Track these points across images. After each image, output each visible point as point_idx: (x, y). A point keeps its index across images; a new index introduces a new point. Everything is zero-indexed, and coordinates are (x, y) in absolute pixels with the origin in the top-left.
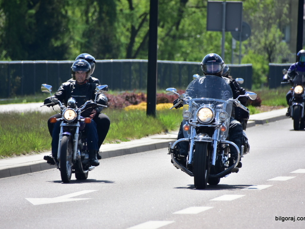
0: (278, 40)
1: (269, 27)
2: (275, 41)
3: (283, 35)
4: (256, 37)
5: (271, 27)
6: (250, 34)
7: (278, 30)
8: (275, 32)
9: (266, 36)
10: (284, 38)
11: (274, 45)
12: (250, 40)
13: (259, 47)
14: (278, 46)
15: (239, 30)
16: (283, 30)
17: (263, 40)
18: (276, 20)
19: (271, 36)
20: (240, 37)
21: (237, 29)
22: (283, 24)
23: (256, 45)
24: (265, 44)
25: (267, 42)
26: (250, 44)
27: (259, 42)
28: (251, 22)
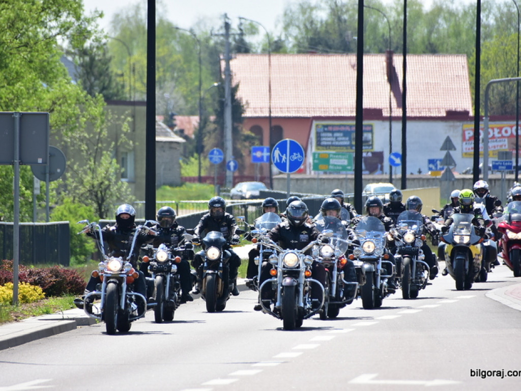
0: (113, 179)
1: (97, 155)
2: (109, 180)
3: (123, 170)
4: (76, 173)
5: (102, 155)
6: (64, 169)
7: (114, 161)
8: (108, 165)
9: (93, 171)
10: (123, 175)
11: (108, 187)
12: (65, 179)
13: (82, 190)
14: (114, 189)
15: (44, 162)
16: (122, 162)
17: (88, 178)
18: (109, 144)
19: (101, 171)
20: (47, 174)
21: (40, 161)
22: (122, 150)
23: (76, 188)
24: (93, 186)
25: (96, 183)
26: (65, 187)
27: (81, 182)
28: (66, 147)
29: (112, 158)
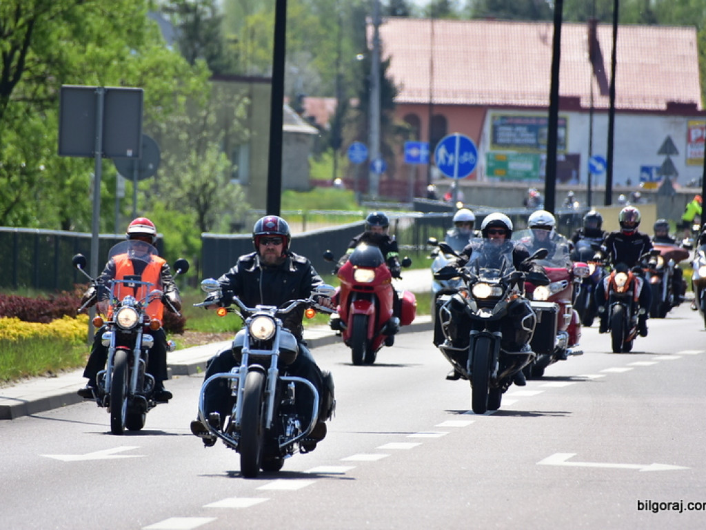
0: (221, 179)
1: (201, 147)
2: (215, 181)
3: (235, 168)
4: (170, 171)
5: (206, 147)
6: (158, 164)
7: (223, 155)
8: (215, 161)
9: (195, 168)
10: (235, 175)
11: (213, 191)
12: (157, 177)
13: (179, 193)
14: (220, 193)
15: (135, 155)
16: (234, 157)
17: (187, 177)
18: (217, 133)
19: (205, 168)
20: (135, 171)
21: (129, 153)
22: (233, 141)
23: (171, 190)
24: (193, 187)
25: (197, 184)
26: (156, 188)
27: (178, 183)
28: (159, 135)
29: (220, 151)
